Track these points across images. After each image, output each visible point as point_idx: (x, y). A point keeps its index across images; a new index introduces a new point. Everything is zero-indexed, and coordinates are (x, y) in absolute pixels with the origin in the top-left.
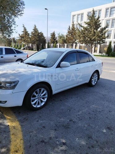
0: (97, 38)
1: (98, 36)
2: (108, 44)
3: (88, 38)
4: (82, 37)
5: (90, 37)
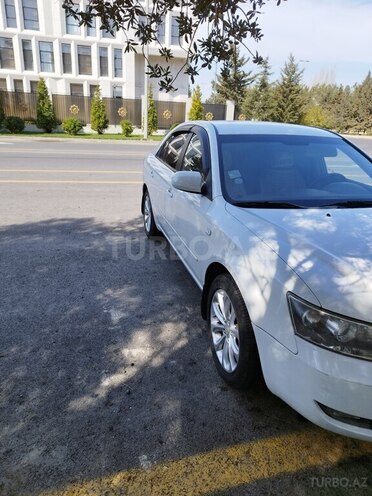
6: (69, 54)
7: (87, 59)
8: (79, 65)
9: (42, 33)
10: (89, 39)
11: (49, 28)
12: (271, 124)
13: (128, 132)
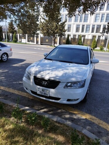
0: (59, 31)
1: (60, 29)
2: (66, 37)
3: (51, 30)
4: (45, 29)
5: (53, 30)
6: (94, 28)
7: (99, 29)
8: (97, 30)
9: (88, 23)
10: (101, 23)
11: (90, 21)
12: (78, 46)
13: (102, 49)
